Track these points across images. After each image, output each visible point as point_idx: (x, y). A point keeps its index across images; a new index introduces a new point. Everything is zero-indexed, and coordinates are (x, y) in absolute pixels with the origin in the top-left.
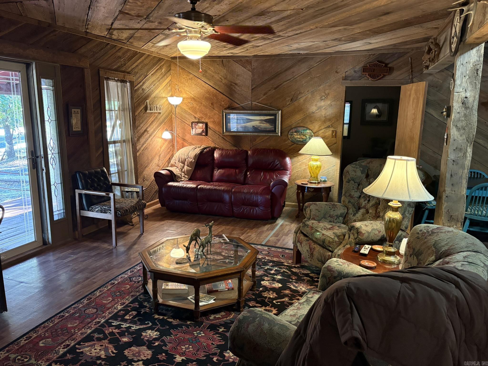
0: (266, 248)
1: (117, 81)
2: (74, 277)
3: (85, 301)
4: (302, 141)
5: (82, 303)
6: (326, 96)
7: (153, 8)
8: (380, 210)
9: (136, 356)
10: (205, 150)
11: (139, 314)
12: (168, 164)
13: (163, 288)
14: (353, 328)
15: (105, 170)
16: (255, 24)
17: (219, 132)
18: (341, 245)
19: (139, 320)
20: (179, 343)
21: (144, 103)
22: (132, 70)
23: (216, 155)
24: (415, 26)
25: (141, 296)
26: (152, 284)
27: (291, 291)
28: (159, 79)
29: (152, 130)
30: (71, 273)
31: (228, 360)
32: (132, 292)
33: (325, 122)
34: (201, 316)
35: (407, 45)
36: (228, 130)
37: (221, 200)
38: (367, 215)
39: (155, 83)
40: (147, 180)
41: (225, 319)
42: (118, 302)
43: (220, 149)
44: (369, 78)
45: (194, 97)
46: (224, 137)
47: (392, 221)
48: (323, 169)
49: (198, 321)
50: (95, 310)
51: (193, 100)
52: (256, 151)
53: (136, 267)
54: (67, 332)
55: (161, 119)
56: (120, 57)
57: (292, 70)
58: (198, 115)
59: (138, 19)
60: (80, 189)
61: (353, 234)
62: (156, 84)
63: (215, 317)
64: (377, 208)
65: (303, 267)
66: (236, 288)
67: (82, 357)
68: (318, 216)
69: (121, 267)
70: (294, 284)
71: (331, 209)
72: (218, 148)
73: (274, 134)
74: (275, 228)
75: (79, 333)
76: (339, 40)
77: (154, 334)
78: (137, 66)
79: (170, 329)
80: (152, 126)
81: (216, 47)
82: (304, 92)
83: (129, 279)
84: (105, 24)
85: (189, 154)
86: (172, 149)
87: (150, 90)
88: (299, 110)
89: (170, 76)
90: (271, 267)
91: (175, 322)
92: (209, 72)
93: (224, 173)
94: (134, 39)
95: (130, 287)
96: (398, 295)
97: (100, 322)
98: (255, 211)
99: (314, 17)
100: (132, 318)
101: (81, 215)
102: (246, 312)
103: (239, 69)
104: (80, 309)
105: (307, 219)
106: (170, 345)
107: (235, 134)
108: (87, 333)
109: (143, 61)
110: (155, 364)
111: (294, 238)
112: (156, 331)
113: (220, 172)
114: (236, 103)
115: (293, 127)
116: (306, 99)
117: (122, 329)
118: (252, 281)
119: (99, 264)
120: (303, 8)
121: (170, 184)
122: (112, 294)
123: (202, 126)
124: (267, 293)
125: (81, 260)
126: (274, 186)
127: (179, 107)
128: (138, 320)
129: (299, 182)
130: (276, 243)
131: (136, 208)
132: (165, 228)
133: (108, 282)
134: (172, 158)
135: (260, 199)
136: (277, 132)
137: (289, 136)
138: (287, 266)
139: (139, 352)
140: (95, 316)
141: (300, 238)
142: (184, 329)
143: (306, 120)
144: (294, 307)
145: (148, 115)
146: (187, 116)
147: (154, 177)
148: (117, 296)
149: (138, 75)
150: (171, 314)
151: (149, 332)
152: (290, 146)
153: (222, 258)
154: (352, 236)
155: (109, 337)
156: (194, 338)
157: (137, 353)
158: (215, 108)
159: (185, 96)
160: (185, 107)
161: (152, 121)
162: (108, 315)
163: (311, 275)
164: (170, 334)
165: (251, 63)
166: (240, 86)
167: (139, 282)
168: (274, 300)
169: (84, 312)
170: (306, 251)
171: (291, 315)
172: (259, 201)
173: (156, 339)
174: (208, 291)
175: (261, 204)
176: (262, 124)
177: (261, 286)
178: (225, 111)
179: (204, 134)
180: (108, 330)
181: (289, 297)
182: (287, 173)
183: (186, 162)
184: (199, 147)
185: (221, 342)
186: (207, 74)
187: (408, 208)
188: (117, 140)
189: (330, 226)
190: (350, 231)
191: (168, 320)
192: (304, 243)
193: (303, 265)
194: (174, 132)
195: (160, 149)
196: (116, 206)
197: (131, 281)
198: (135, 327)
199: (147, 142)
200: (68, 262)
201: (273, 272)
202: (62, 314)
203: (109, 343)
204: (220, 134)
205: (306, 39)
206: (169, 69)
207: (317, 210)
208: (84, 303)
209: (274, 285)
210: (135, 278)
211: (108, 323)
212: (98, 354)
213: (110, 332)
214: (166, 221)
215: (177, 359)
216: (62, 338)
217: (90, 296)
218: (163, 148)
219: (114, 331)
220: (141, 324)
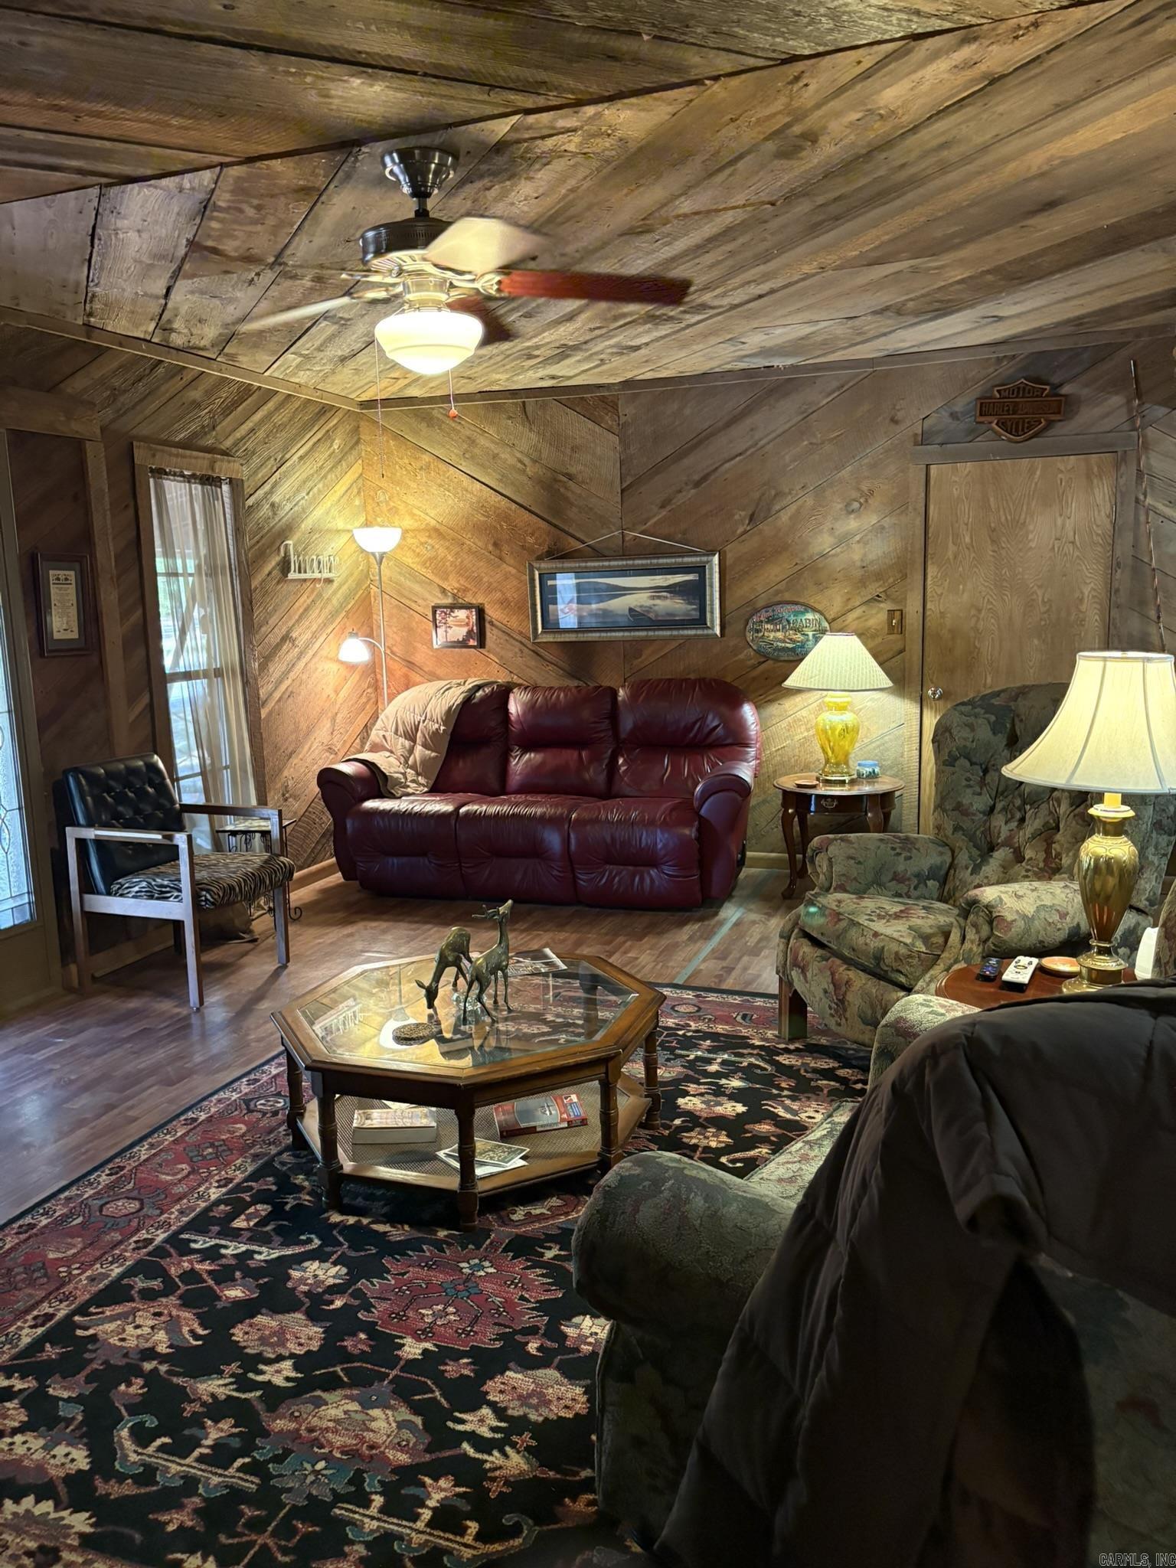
0: (689, 995)
1: (189, 479)
2: (68, 1105)
3: (104, 1179)
4: (793, 650)
5: (91, 1184)
6: (862, 500)
7: (296, 227)
8: (1062, 846)
9: (272, 1345)
10: (480, 694)
11: (277, 1212)
12: (363, 744)
13: (355, 1125)
14: (995, 1168)
15: (161, 765)
16: (622, 266)
17: (521, 633)
18: (936, 967)
19: (278, 1230)
20: (413, 1300)
21: (279, 548)
22: (236, 444)
23: (515, 706)
24: (1143, 247)
25: (285, 1155)
26: (317, 1115)
27: (775, 1125)
28: (323, 472)
29: (308, 635)
30: (58, 1092)
31: (577, 1350)
32: (254, 1145)
33: (862, 583)
34: (481, 1213)
35: (1121, 320)
36: (551, 626)
37: (535, 851)
38: (1017, 867)
39: (310, 484)
40: (296, 797)
41: (563, 1219)
42: (210, 1175)
43: (526, 688)
44: (1000, 435)
45: (438, 526)
46: (537, 651)
47: (1104, 867)
48: (866, 737)
49: (474, 1227)
50: (135, 1205)
51: (434, 535)
52: (645, 689)
53: (266, 1067)
54: (45, 1275)
55: (335, 601)
56: (196, 405)
57: (748, 422)
58: (452, 584)
59: (250, 270)
60: (79, 825)
61: (975, 925)
62: (315, 490)
63: (528, 1214)
64: (1049, 843)
65: (814, 1050)
66: (595, 1121)
67: (95, 1351)
68: (855, 879)
69: (218, 1071)
70: (788, 1102)
71: (899, 854)
72: (519, 686)
73: (699, 632)
74: (715, 934)
75: (83, 1277)
76: (899, 311)
77: (328, 1274)
78: (252, 430)
79: (380, 1255)
80: (305, 623)
81: (499, 358)
82: (791, 490)
83: (244, 1106)
84: (145, 294)
85: (428, 710)
86: (373, 695)
87: (296, 508)
88: (778, 548)
89: (360, 461)
90: (709, 1051)
91: (397, 1233)
92: (482, 441)
93: (543, 764)
94: (240, 341)
95: (248, 1131)
96: (1144, 1054)
97: (151, 1241)
98: (648, 881)
99: (813, 229)
100: (255, 1225)
101: (87, 909)
102: (629, 1164)
103: (577, 427)
104: (85, 1204)
105: (821, 889)
106: (382, 1306)
107: (572, 637)
108: (109, 1276)
109: (269, 416)
110: (334, 1366)
111: (781, 955)
112: (335, 1264)
113: (529, 760)
114: (573, 536)
115: (760, 603)
116: (798, 511)
117: (224, 1261)
118: (646, 1096)
119: (144, 1062)
120: (775, 198)
121: (370, 804)
122: (191, 1154)
123: (468, 617)
124: (699, 1134)
125: (88, 1051)
126: (706, 795)
127: (391, 560)
128: (274, 1230)
129: (789, 782)
130: (721, 978)
131: (263, 881)
132: (359, 946)
133: (178, 1116)
134: (374, 724)
135: (661, 840)
136: (709, 624)
137: (748, 634)
138: (761, 1047)
139: (281, 1333)
140: (135, 1223)
141: (801, 954)
142: (428, 1254)
143: (802, 581)
144: (790, 1156)
145: (291, 587)
146: (417, 588)
147: (320, 784)
148: (204, 1157)
149: (256, 461)
150: (385, 1210)
151: (313, 1266)
152: (754, 667)
153: (546, 1029)
154: (971, 934)
155: (183, 1288)
156: (461, 1281)
157: (273, 1334)
158: (507, 558)
159: (408, 523)
160: (409, 560)
161: (305, 605)
162: (176, 1218)
163: (842, 1073)
164: (381, 1272)
165: (614, 407)
166: (583, 482)
167: (275, 1113)
168: (724, 1155)
169: (101, 1211)
170: (822, 995)
171: (780, 1180)
172: (659, 846)
173: (335, 1290)
174: (501, 1132)
175: (665, 856)
176: (658, 602)
177: (677, 1112)
178: (538, 565)
179: (472, 643)
180: (179, 1263)
181: (772, 1143)
182: (748, 753)
183: (419, 734)
184: (459, 685)
185: (551, 1290)
186: (477, 451)
187: (1154, 835)
188: (197, 668)
189: (897, 908)
190: (966, 918)
191: (375, 1227)
192: (813, 969)
193: (813, 1042)
194: (380, 643)
195: (333, 696)
196: (198, 876)
197: (250, 1111)
198: (265, 1254)
199: (292, 675)
200: (48, 1059)
201: (713, 1068)
202: (28, 1220)
203: (181, 1305)
204: (523, 640)
205: (790, 313)
206: (354, 441)
207: (852, 858)
208: (99, 1183)
209: (719, 1110)
210: (262, 1102)
211: (178, 1245)
212: (147, 1340)
213: (185, 1272)
214: (360, 925)
215: (406, 1348)
216: (30, 1295)
217: (117, 1160)
218: (343, 694)
219: (198, 1267)
220: (285, 1244)
